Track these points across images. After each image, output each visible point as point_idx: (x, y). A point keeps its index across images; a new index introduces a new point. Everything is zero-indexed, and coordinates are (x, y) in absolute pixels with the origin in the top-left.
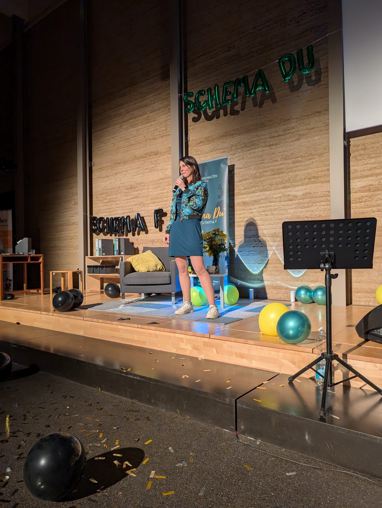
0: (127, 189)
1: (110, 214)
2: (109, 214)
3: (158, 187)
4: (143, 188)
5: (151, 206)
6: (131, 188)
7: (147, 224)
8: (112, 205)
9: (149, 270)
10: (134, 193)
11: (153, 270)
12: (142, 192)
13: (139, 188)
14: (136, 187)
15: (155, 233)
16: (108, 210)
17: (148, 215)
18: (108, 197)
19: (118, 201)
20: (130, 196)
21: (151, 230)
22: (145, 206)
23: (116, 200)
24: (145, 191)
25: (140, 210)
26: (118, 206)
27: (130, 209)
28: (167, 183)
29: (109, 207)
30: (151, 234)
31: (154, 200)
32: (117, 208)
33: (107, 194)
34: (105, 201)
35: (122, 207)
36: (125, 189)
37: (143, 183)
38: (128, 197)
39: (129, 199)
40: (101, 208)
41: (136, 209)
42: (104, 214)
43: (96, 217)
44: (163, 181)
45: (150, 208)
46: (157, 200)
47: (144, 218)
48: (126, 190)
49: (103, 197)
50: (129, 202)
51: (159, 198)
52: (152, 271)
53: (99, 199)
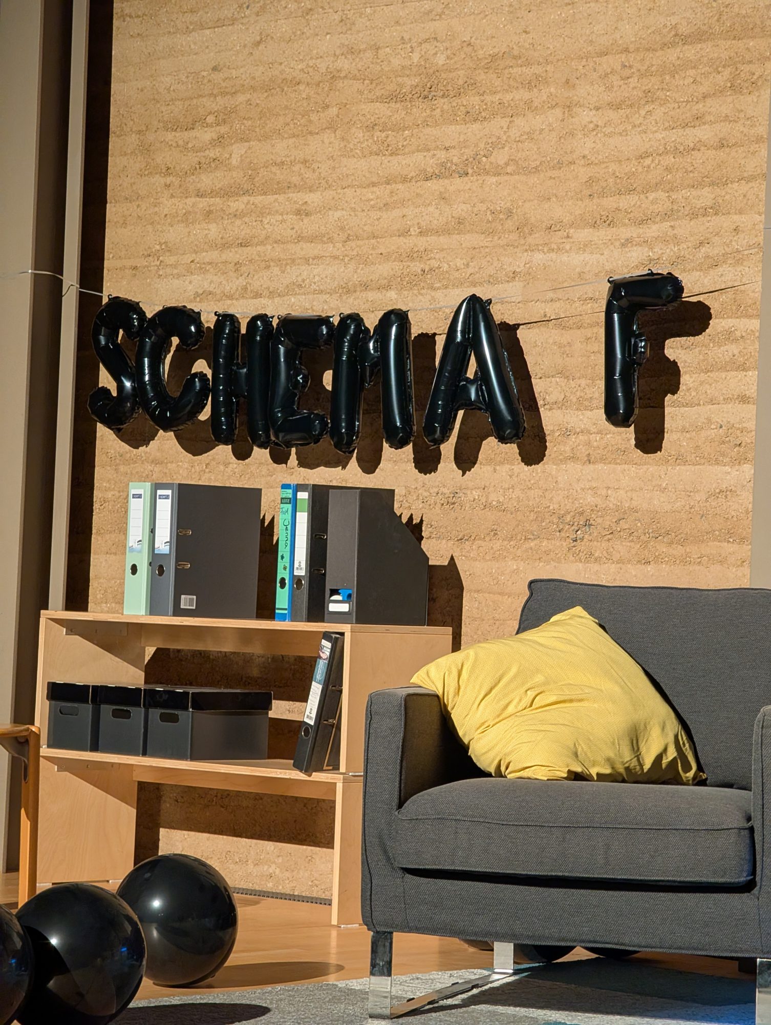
0: (394, 97)
1: (242, 281)
2: (234, 284)
3: (649, 96)
4: (522, 95)
5: (585, 246)
6: (426, 94)
7: (538, 386)
8: (263, 212)
9: (579, 769)
10: (452, 132)
11: (607, 771)
12: (514, 133)
13: (488, 98)
14: (470, 84)
15: (603, 460)
16: (231, 255)
17: (550, 310)
18: (237, 152)
19: (311, 190)
20: (419, 156)
21: (567, 433)
22: (536, 238)
23: (295, 179)
24: (537, 122)
25: (491, 271)
26: (308, 226)
27: (410, 257)
28: (727, 73)
29: (239, 229)
30: (571, 466)
31: (610, 202)
32: (300, 238)
33: (223, 129)
34: (206, 180)
35: (343, 236)
36: (380, 99)
37: (528, 63)
38: (395, 165)
39: (405, 180)
40: (175, 234)
41: (459, 263)
42: (196, 278)
43: (134, 307)
44: (690, 52)
45: (576, 260)
46: (633, 199)
47: (521, 333)
48: (382, 110)
49: (195, 150)
50: (403, 203)
51: (646, 189)
52: (601, 777)
53: (163, 158)
